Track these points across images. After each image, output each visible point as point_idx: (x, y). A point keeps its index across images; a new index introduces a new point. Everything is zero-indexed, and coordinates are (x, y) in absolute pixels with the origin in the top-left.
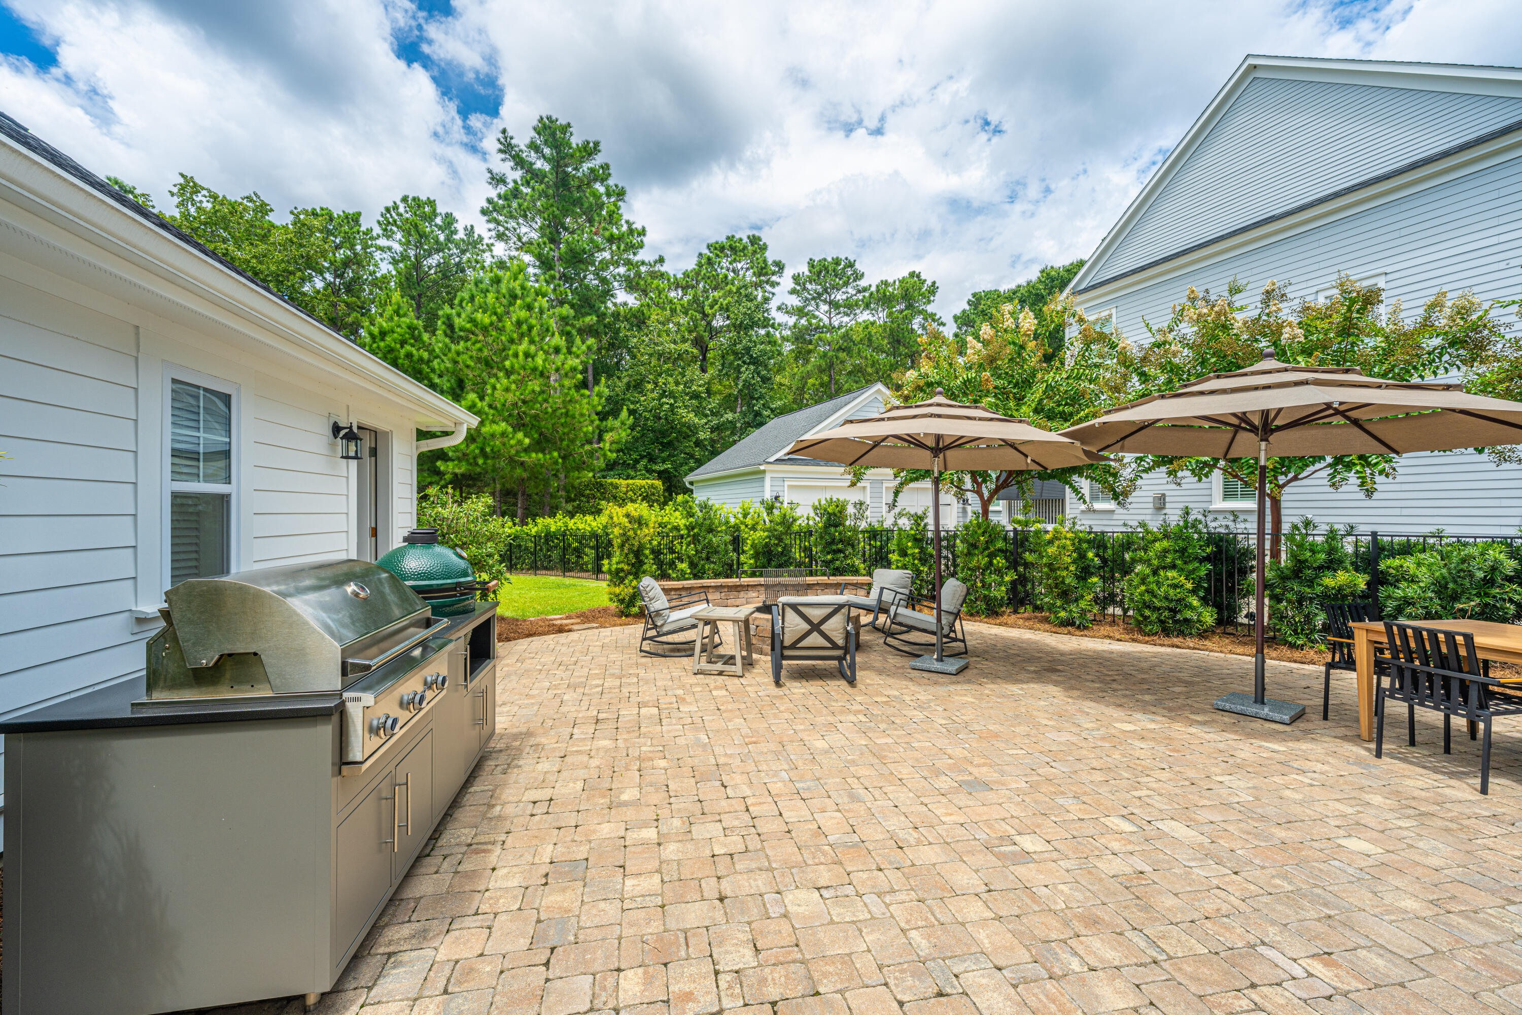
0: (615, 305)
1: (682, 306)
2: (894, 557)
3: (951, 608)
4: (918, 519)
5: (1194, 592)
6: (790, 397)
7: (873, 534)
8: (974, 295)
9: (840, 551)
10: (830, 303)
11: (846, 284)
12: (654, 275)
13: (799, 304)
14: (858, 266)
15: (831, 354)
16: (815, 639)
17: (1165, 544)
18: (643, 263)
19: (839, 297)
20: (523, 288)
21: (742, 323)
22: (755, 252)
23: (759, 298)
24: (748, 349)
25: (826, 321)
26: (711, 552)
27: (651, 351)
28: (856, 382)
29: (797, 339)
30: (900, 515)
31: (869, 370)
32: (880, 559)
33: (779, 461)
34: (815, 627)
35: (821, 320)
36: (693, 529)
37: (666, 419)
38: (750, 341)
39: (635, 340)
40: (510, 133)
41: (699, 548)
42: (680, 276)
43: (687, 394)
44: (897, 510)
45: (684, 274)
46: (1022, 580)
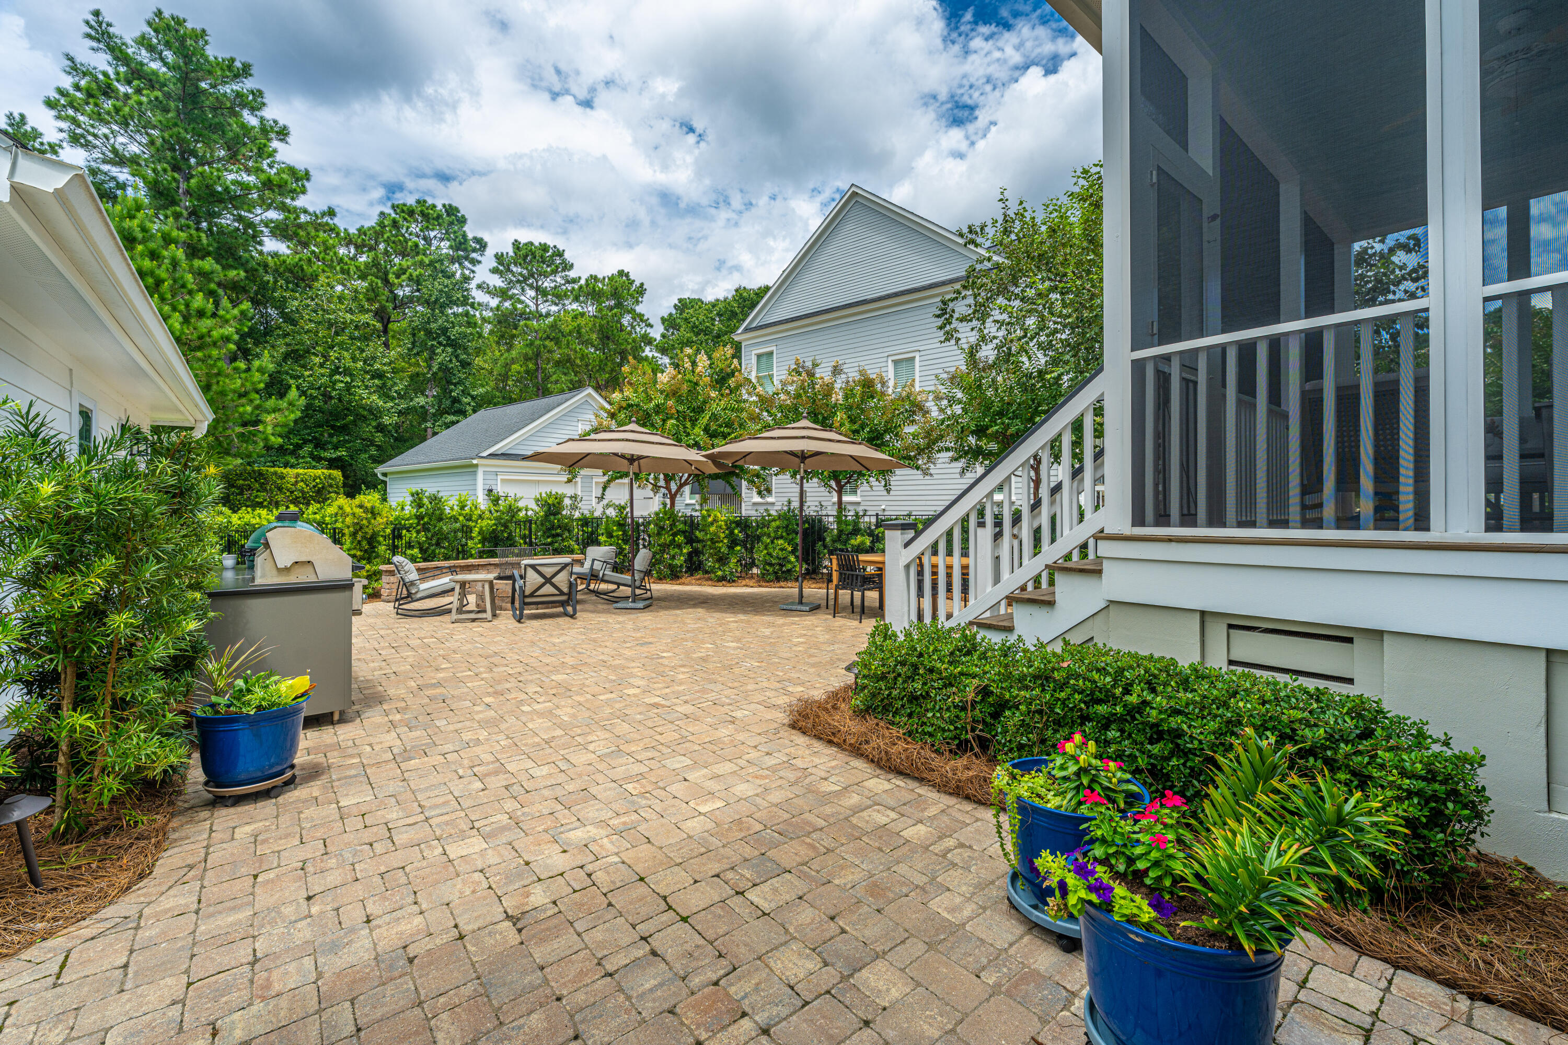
0: (261, 253)
1: (358, 268)
2: (602, 539)
3: (642, 569)
4: (621, 508)
5: (793, 552)
6: (492, 384)
7: (585, 522)
8: (680, 300)
9: (558, 535)
10: (537, 289)
11: (555, 272)
12: (318, 227)
13: (502, 285)
14: (567, 255)
15: (538, 342)
16: (548, 589)
17: (778, 523)
18: (305, 211)
19: (547, 284)
20: (144, 229)
21: (437, 300)
22: (451, 223)
23: (458, 275)
24: (444, 331)
25: (533, 307)
26: (439, 539)
27: (319, 318)
28: (565, 374)
29: (500, 322)
30: (608, 506)
31: (578, 361)
32: (591, 540)
33: (493, 456)
34: (548, 580)
35: (527, 306)
36: (423, 518)
37: (340, 400)
38: (447, 321)
39: (296, 303)
40: (107, 17)
41: (429, 535)
42: (353, 231)
43: (367, 372)
44: (605, 502)
45: (359, 230)
46: (696, 553)
